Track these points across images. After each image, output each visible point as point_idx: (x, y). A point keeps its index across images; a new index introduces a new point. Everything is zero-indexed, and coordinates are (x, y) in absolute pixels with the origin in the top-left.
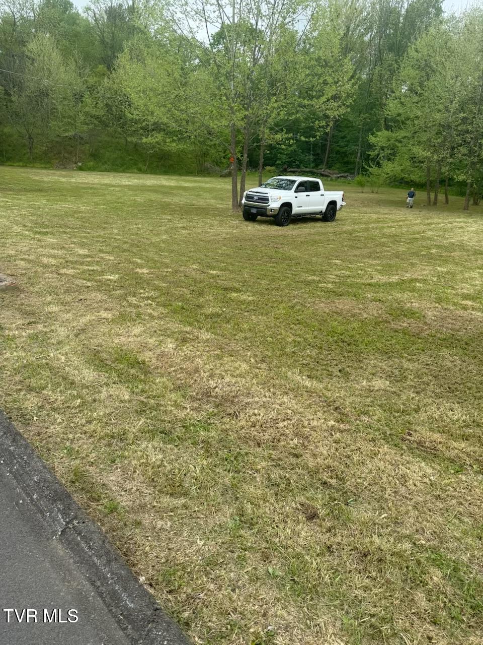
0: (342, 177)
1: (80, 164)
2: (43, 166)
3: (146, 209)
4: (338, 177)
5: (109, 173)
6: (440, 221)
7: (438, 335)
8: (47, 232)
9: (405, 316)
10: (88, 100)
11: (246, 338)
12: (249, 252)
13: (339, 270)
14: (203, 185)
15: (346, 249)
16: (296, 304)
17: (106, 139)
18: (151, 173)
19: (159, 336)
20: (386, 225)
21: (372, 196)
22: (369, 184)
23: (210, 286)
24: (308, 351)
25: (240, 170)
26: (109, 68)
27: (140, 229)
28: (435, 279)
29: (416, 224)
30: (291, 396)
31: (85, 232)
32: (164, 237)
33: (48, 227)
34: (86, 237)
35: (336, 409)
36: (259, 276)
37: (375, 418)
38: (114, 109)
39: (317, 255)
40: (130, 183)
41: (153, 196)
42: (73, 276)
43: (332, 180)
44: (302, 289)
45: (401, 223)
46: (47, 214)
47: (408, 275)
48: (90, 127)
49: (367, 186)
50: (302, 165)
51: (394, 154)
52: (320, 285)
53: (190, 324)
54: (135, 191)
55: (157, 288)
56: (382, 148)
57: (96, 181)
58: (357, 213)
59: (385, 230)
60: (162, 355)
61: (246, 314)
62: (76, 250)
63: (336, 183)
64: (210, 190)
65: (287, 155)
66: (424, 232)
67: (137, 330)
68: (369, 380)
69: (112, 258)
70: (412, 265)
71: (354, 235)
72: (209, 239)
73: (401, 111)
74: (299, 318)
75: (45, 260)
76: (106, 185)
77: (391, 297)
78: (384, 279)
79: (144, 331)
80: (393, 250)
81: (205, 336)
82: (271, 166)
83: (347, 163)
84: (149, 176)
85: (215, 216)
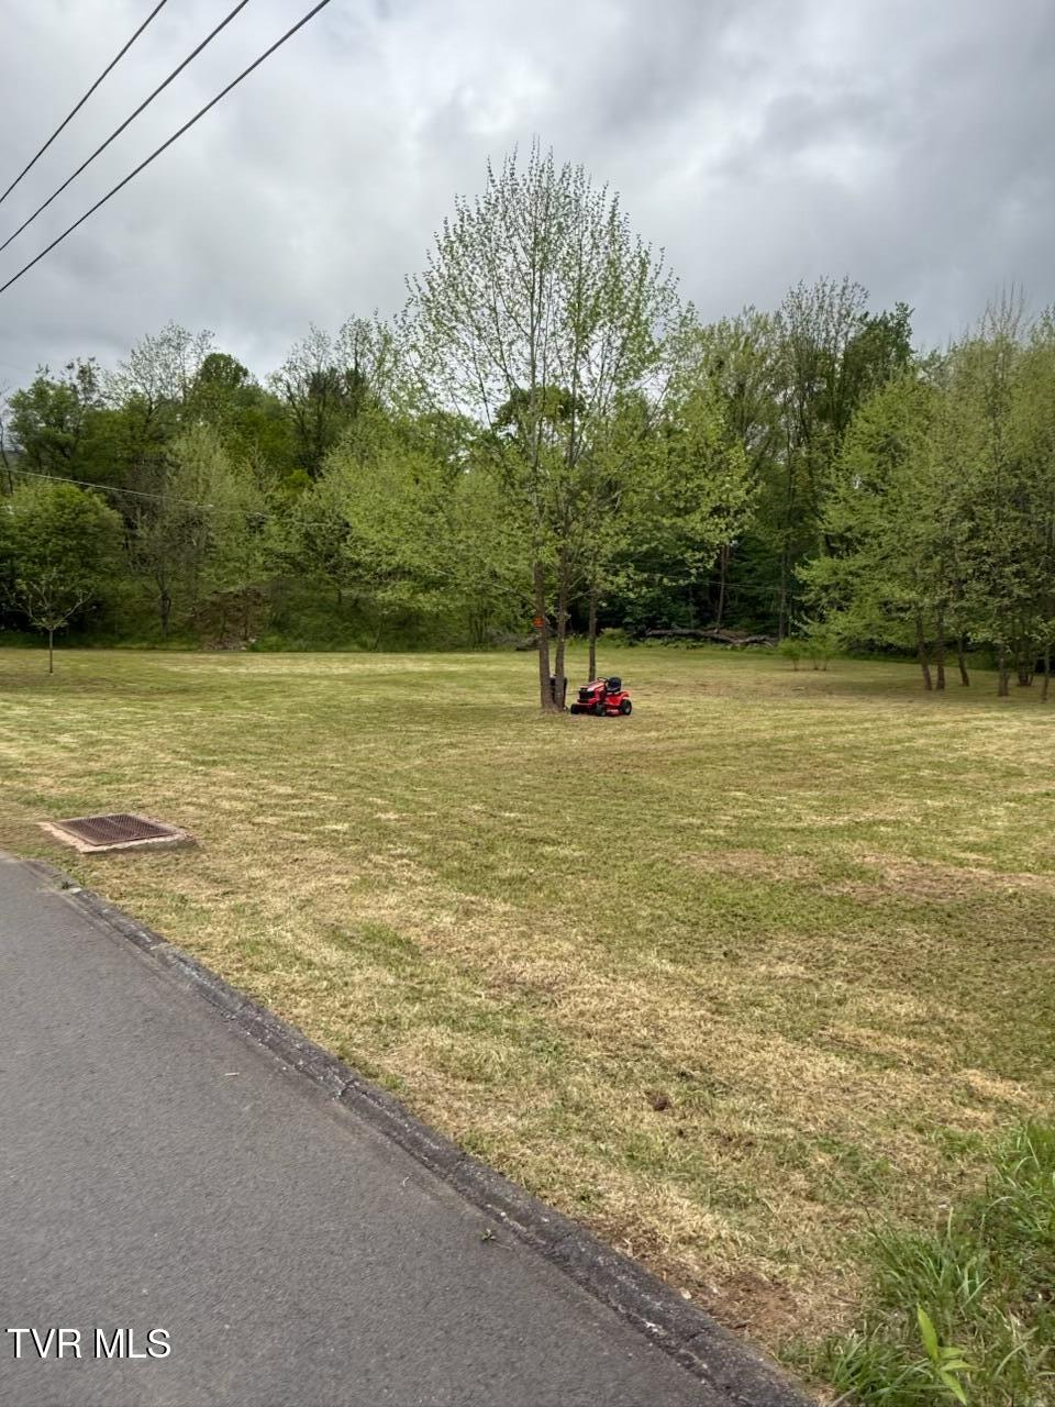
0: (755, 641)
1: (253, 641)
2: (184, 647)
3: (382, 714)
4: (747, 644)
5: (308, 655)
6: (947, 717)
7: (903, 903)
8: (214, 761)
9: (849, 876)
10: (272, 527)
11: (569, 911)
12: (575, 781)
13: (742, 807)
14: (483, 667)
15: (757, 772)
16: (657, 860)
17: (303, 592)
18: (385, 651)
19: (428, 907)
20: (837, 729)
21: (815, 676)
22: (807, 654)
23: (505, 837)
24: (674, 928)
25: (554, 636)
26: (311, 473)
27: (372, 751)
28: (918, 820)
29: (898, 726)
30: (641, 982)
31: (279, 759)
32: (418, 762)
33: (214, 752)
34: (282, 767)
35: (711, 999)
36: (591, 819)
37: (773, 1009)
38: (318, 541)
39: (700, 784)
40: (347, 671)
41: (391, 693)
42: (277, 826)
43: (734, 648)
44: (667, 837)
45: (867, 725)
46: (209, 731)
47: (868, 814)
48: (275, 574)
49: (804, 657)
50: (673, 624)
51: (847, 598)
52: (702, 832)
53: (476, 893)
54: (359, 684)
55: (414, 842)
56: (825, 588)
57: (285, 670)
58: (784, 708)
59: (834, 739)
60: (435, 932)
61: (570, 877)
62: (272, 787)
63: (744, 654)
64: (498, 677)
65: (644, 605)
66: (911, 739)
67: (392, 899)
68: (769, 964)
69: (334, 798)
70: (880, 797)
71: (774, 748)
72: (500, 762)
73: (851, 523)
74: (662, 881)
75: (226, 805)
76: (302, 675)
77: (827, 849)
78: (822, 821)
79: (404, 901)
80: (848, 772)
81: (500, 907)
82: (614, 627)
83: (764, 616)
84: (381, 655)
85: (508, 721)
